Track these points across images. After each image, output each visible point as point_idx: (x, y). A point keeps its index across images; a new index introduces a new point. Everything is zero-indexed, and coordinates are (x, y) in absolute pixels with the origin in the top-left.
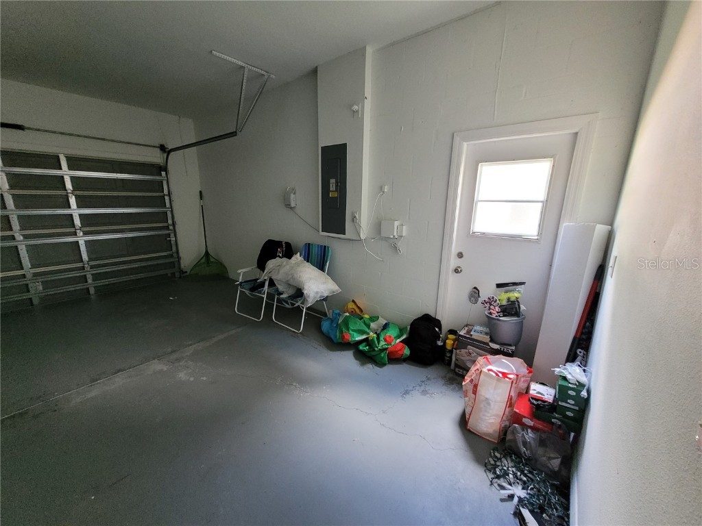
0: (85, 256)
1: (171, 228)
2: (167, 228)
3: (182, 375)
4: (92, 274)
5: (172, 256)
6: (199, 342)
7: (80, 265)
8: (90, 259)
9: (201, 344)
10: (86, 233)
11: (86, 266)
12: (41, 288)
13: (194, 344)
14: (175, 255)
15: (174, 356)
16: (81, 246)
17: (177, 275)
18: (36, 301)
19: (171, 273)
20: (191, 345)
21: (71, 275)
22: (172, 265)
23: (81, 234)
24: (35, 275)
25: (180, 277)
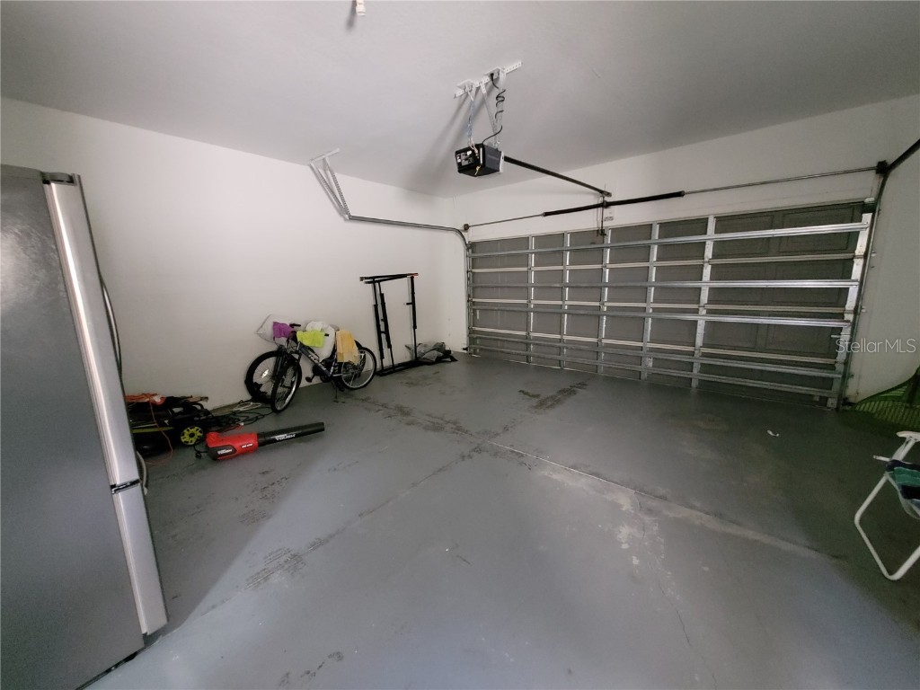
0: (699, 341)
1: (849, 317)
2: (840, 316)
3: (624, 532)
4: (702, 364)
5: (832, 367)
6: (707, 513)
7: (691, 349)
8: (705, 345)
9: (705, 517)
10: (710, 312)
11: (696, 352)
12: (651, 364)
13: (700, 511)
14: (840, 367)
15: (654, 504)
16: (698, 327)
17: (832, 403)
18: (644, 376)
19: (821, 397)
20: (692, 507)
21: (678, 357)
22: (826, 383)
23: (704, 312)
24: (652, 350)
25: (837, 409)
